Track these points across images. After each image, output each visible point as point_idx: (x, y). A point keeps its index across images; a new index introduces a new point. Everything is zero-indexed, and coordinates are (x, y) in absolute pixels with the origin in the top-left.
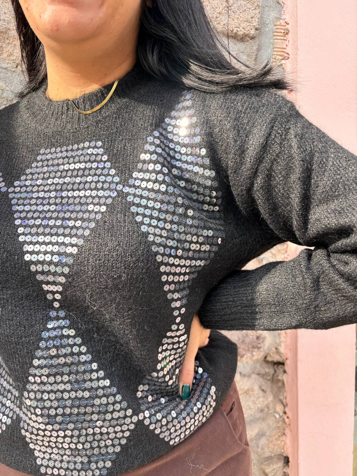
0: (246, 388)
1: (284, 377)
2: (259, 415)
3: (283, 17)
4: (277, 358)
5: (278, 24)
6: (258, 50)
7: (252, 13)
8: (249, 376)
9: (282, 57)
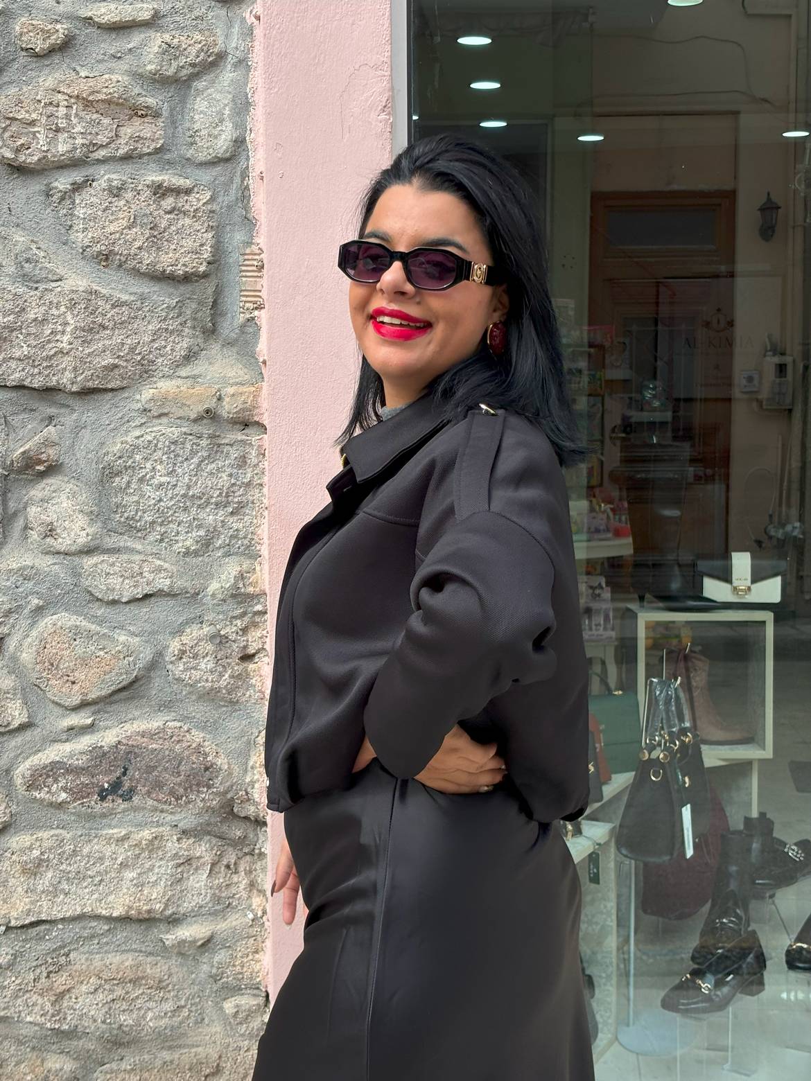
0: (188, 854)
2: (218, 908)
3: (256, 240)
4: (251, 810)
5: (248, 251)
6: (218, 292)
7: (200, 237)
8: (198, 836)
9: (255, 305)
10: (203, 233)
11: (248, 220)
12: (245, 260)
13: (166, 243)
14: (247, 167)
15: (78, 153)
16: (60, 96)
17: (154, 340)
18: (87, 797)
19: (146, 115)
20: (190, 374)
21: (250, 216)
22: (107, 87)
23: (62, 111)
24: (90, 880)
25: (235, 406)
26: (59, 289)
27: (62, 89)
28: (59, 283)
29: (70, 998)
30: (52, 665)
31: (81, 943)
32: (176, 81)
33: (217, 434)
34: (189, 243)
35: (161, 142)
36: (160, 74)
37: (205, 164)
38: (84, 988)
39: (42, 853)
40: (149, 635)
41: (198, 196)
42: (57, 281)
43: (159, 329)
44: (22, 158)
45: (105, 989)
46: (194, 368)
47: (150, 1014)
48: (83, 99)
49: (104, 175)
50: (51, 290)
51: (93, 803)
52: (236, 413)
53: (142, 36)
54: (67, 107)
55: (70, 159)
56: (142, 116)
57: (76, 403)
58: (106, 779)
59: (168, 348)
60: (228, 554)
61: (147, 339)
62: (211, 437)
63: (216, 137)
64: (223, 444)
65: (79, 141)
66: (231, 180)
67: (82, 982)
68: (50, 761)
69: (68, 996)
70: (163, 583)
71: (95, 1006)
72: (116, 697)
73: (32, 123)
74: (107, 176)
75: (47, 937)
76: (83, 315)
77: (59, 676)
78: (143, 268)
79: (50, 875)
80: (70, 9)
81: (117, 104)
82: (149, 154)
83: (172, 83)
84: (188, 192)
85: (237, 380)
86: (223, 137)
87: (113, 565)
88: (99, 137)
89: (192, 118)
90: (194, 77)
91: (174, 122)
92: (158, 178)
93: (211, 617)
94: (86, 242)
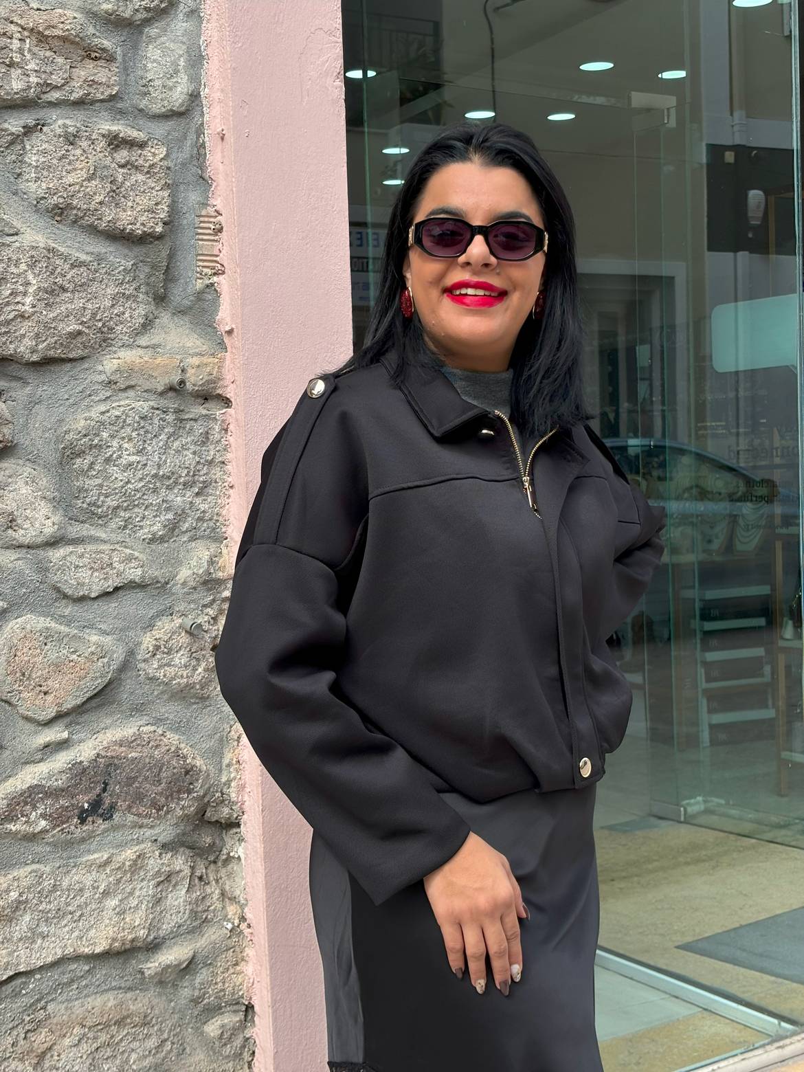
0: (169, 870)
3: (212, 201)
4: (225, 814)
5: (204, 213)
6: (171, 257)
7: (156, 196)
8: (175, 849)
9: (213, 271)
10: (157, 191)
11: (204, 179)
12: (201, 222)
13: (123, 200)
14: (202, 124)
15: (31, 93)
16: (13, 27)
17: (113, 305)
18: (67, 821)
19: (100, 58)
20: (149, 343)
21: (207, 177)
22: (62, 23)
23: (16, 44)
24: (70, 916)
25: (201, 377)
26: (17, 244)
27: (15, 19)
28: (15, 238)
29: (52, 1056)
30: (23, 674)
31: (59, 991)
32: (130, 24)
33: (182, 408)
34: (144, 201)
35: (116, 88)
36: (117, 15)
37: (159, 116)
38: (67, 1041)
39: (20, 895)
40: (120, 632)
41: (153, 150)
42: (13, 235)
43: (118, 293)
45: (88, 1038)
46: (152, 337)
47: (134, 1056)
48: (39, 32)
49: (57, 119)
50: (9, 246)
51: (73, 827)
52: (201, 385)
54: (20, 40)
55: (23, 99)
56: (96, 59)
58: (86, 798)
59: (127, 315)
60: (194, 538)
61: (108, 303)
62: (178, 411)
63: (171, 89)
64: (186, 420)
65: (33, 79)
66: (185, 136)
67: (64, 1036)
68: (27, 786)
69: (49, 1055)
70: (134, 573)
71: (79, 1059)
72: (88, 706)
74: (60, 122)
75: (24, 992)
76: (45, 275)
77: (32, 687)
78: (102, 225)
79: (27, 918)
81: (73, 43)
82: (102, 101)
83: (126, 26)
84: (142, 145)
85: (197, 350)
86: (179, 89)
87: (82, 556)
88: (53, 77)
89: (145, 66)
90: (147, 22)
91: (126, 69)
92: (114, 128)
93: (182, 607)
94: (41, 193)
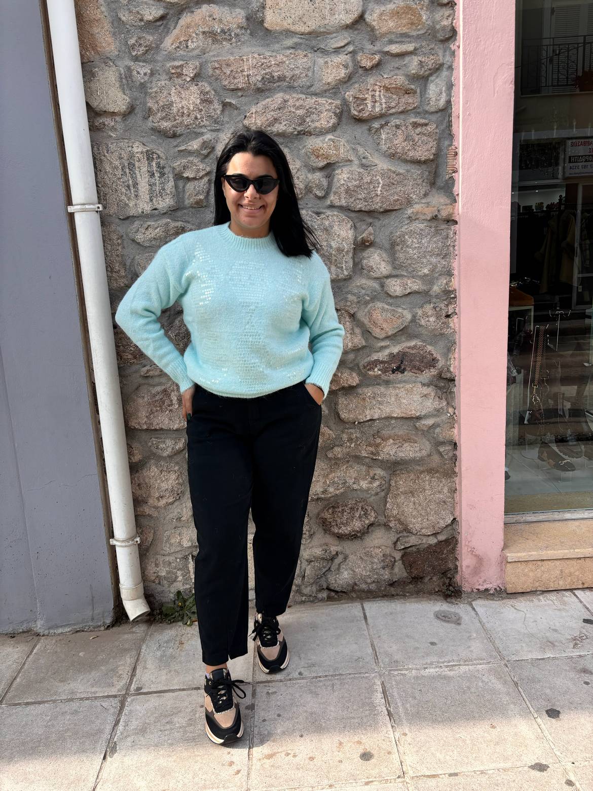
0: (425, 393)
1: (455, 390)
2: (436, 413)
3: (454, 144)
4: (448, 375)
5: (450, 149)
6: (437, 167)
7: (431, 144)
8: (428, 386)
9: (453, 171)
10: (432, 142)
11: (451, 135)
12: (449, 152)
13: (417, 147)
14: (451, 113)
15: (383, 111)
16: (377, 87)
17: (412, 188)
18: (388, 372)
19: (411, 93)
20: (426, 202)
21: (452, 133)
22: (395, 82)
23: (377, 93)
24: (389, 404)
25: (445, 214)
26: (376, 169)
27: (377, 84)
29: (382, 447)
30: (374, 322)
31: (386, 428)
32: (423, 77)
33: (437, 226)
34: (425, 148)
35: (417, 104)
36: (417, 75)
37: (434, 112)
38: (387, 444)
40: (411, 311)
41: (431, 126)
42: (375, 166)
43: (414, 183)
44: (361, 115)
45: (394, 444)
46: (428, 199)
47: (411, 452)
48: (387, 87)
49: (393, 120)
50: (373, 170)
51: (390, 375)
52: (445, 216)
53: (410, 58)
54: (379, 91)
55: (380, 114)
56: (409, 93)
57: (381, 217)
58: (395, 365)
59: (418, 192)
60: (440, 275)
61: (410, 188)
62: (435, 227)
63: (439, 100)
64: (439, 230)
65: (384, 106)
66: (444, 119)
68: (374, 359)
70: (415, 287)
71: (391, 450)
72: (397, 334)
73: (366, 99)
74: (395, 121)
75: (374, 425)
76: (386, 179)
77: (377, 327)
78: (409, 158)
80: (379, 48)
81: (399, 89)
82: (411, 110)
83: (421, 78)
84: (426, 125)
85: (445, 203)
86: (442, 100)
87: (396, 282)
88: (392, 104)
89: (429, 93)
90: (431, 75)
91: (421, 96)
92: (415, 120)
93: (434, 300)
94: (386, 149)
